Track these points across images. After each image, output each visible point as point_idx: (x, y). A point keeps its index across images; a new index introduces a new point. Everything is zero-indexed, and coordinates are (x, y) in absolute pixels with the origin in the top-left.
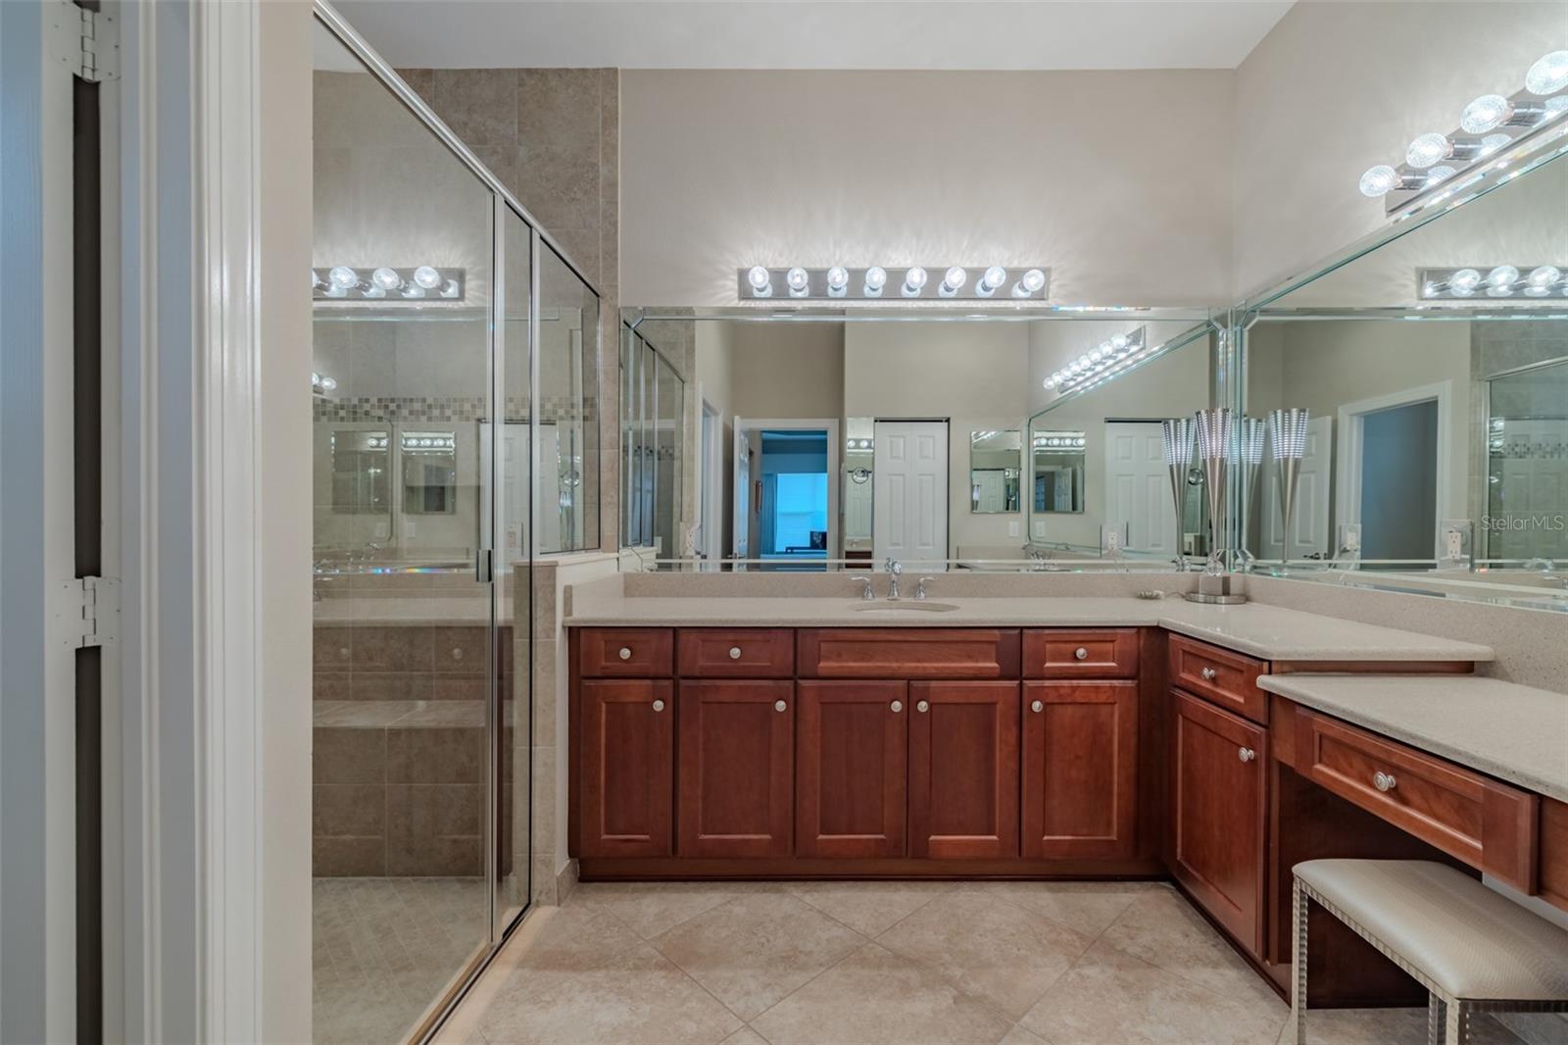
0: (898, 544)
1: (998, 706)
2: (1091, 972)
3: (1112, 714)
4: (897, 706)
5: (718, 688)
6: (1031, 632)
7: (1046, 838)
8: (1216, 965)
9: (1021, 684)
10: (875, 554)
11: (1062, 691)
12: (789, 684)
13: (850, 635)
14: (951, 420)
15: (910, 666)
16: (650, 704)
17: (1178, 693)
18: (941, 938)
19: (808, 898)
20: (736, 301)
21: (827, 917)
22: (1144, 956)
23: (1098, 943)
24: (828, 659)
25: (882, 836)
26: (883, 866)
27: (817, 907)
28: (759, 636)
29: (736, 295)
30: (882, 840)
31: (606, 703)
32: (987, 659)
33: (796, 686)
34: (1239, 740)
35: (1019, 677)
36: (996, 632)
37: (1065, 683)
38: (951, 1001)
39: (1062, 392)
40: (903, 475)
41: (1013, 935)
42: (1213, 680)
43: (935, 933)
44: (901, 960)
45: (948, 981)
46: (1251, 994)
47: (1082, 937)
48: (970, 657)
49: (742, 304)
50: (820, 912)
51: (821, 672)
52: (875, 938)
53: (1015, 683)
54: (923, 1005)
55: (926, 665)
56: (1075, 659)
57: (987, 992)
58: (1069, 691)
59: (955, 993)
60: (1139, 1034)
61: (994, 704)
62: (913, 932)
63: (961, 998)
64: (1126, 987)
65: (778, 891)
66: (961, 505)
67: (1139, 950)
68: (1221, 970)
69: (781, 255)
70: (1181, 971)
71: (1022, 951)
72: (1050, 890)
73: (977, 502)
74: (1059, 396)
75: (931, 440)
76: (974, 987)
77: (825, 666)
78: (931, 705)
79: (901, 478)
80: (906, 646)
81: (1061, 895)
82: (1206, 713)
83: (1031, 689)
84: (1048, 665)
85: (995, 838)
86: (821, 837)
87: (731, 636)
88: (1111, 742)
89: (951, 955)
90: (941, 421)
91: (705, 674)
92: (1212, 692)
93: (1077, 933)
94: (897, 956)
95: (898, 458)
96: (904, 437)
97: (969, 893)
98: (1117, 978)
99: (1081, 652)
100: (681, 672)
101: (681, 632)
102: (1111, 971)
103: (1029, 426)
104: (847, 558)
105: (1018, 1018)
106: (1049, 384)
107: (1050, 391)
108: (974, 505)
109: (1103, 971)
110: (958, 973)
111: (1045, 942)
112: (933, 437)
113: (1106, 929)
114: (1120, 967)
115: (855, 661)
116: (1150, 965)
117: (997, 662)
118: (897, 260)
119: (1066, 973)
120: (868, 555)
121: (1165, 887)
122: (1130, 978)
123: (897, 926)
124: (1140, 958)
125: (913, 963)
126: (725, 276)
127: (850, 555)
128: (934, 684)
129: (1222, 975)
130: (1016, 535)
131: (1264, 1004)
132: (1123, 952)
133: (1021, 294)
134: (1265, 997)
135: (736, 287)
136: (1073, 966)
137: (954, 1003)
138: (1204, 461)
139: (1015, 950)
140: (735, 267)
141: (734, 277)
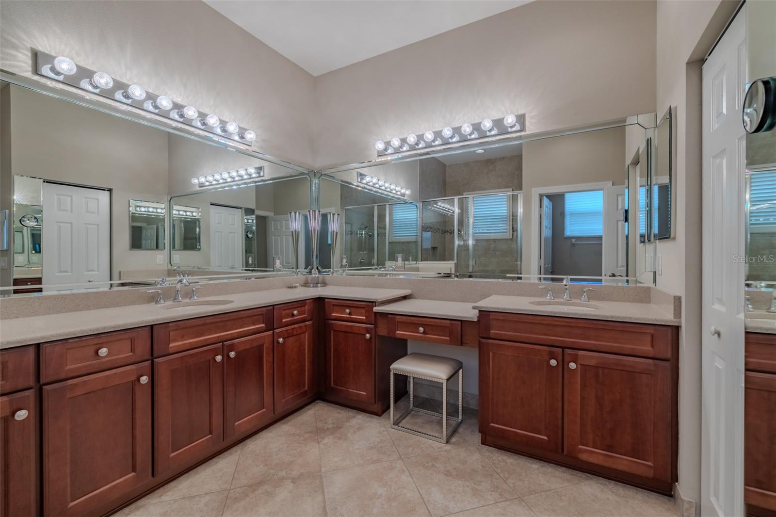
0: (67, 272)
1: (265, 345)
2: (326, 441)
3: (305, 337)
4: (218, 358)
6: (277, 306)
7: (284, 400)
8: (354, 417)
9: (274, 332)
10: (43, 281)
11: (289, 331)
12: (148, 363)
13: (189, 324)
14: (114, 192)
15: (223, 335)
17: (333, 322)
18: (261, 466)
19: (165, 498)
20: (30, 73)
21: (191, 498)
22: (335, 426)
23: (318, 431)
24: (176, 341)
27: (178, 498)
29: (30, 69)
30: (210, 438)
32: (260, 323)
33: (153, 364)
34: (363, 332)
35: (273, 329)
36: (264, 309)
37: (290, 327)
38: (292, 484)
39: (200, 187)
40: (71, 223)
41: (288, 447)
42: (350, 314)
43: (257, 466)
44: (254, 486)
45: (283, 479)
46: (369, 419)
47: (311, 432)
48: (252, 323)
50: (183, 498)
51: (171, 351)
52: (230, 487)
53: (271, 332)
54: (284, 493)
55: (232, 332)
56: (293, 315)
57: (301, 471)
58: (291, 331)
59: (290, 480)
60: (357, 448)
61: (263, 344)
62: (246, 473)
63: (294, 480)
64: (340, 438)
65: (138, 509)
67: (332, 425)
68: (357, 417)
70: (348, 424)
71: (298, 450)
72: (284, 424)
74: (198, 188)
76: (295, 473)
77: (171, 346)
78: (236, 353)
79: (69, 225)
80: (221, 324)
81: (289, 423)
82: (347, 326)
83: (278, 333)
84: (284, 321)
85: (264, 409)
88: (305, 349)
89: (273, 469)
90: (105, 190)
91: (72, 374)
92: (349, 317)
93: (309, 432)
94: (250, 486)
95: (66, 210)
97: (253, 443)
98: (335, 437)
99: (295, 312)
102: (331, 437)
103: (170, 201)
104: (14, 284)
105: (320, 471)
106: (195, 181)
107: (193, 185)
109: (329, 438)
110: (283, 473)
111: (301, 442)
112: (98, 200)
113: (316, 425)
114: (332, 434)
115: (192, 338)
116: (340, 428)
117: (264, 324)
119: (319, 447)
120: (39, 281)
121: (318, 403)
122: (338, 435)
123: (235, 475)
124: (334, 428)
125: (260, 483)
127: (16, 282)
128: (236, 341)
129: (358, 418)
130: (161, 263)
131: (373, 420)
132: (328, 429)
134: (372, 418)
136: (319, 443)
137: (294, 483)
138: (311, 231)
139: (295, 451)
140: (29, 46)
141: (29, 54)
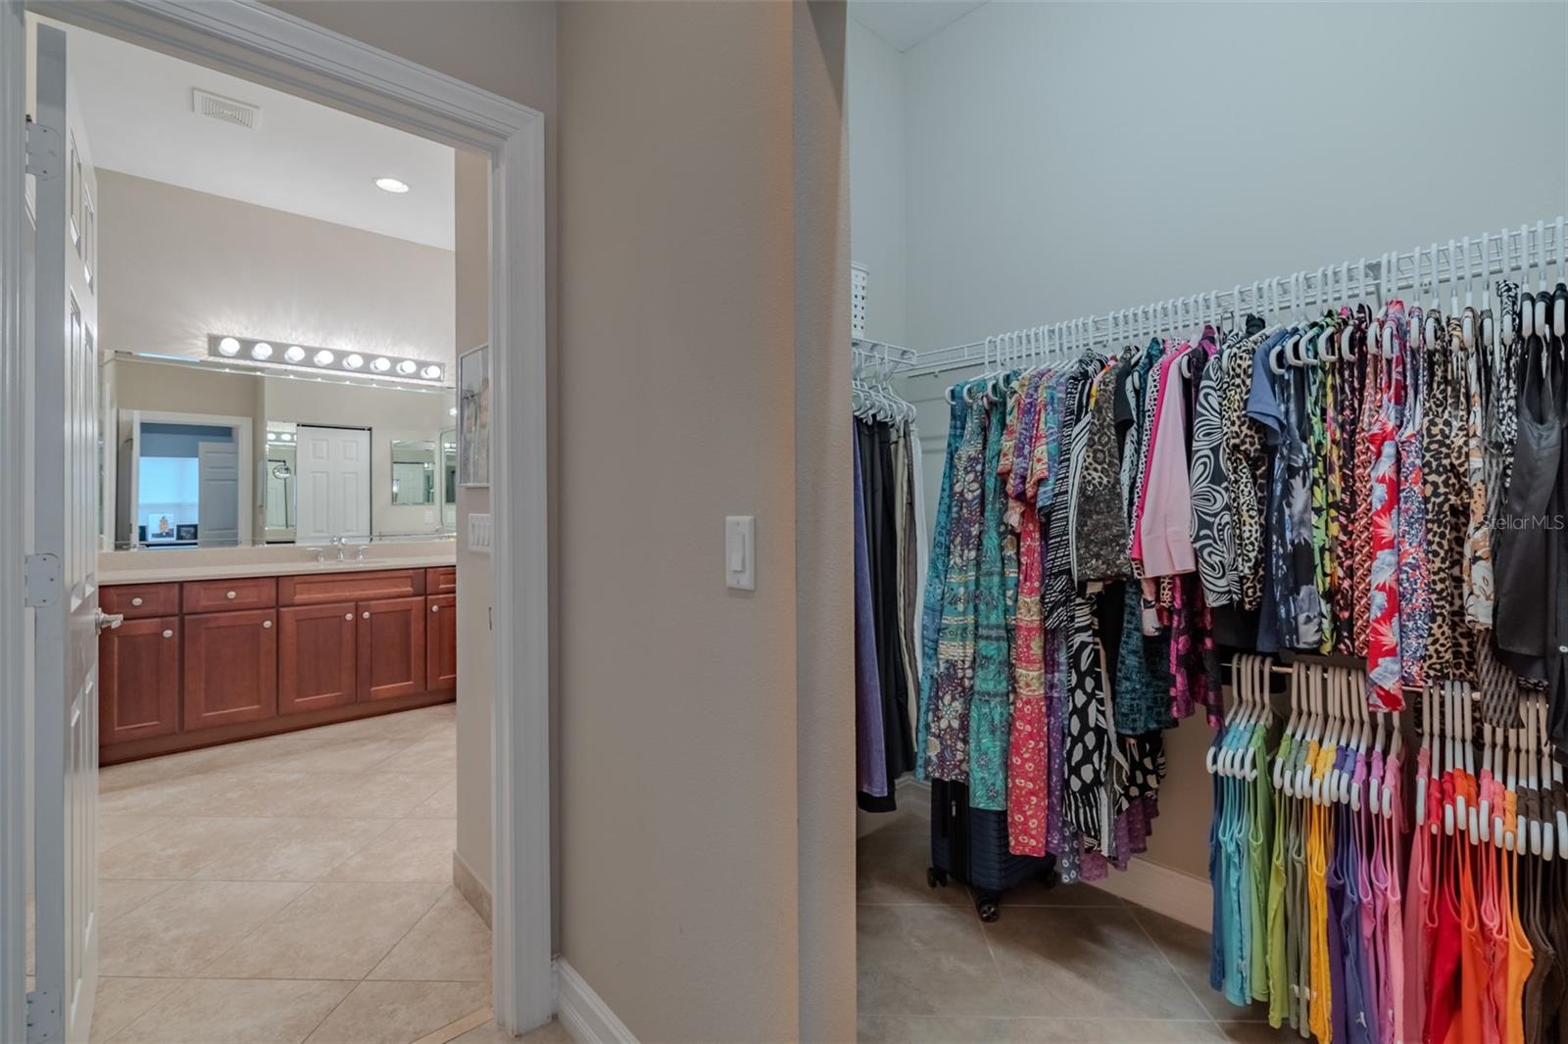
1: (413, 611)
4: (349, 617)
5: (216, 618)
6: (431, 570)
7: (441, 678)
9: (426, 599)
11: (450, 600)
12: (274, 611)
13: (316, 578)
14: (373, 430)
15: (358, 594)
16: (160, 635)
20: (206, 356)
24: (301, 593)
25: (339, 693)
26: (339, 714)
28: (249, 583)
29: (206, 352)
30: (340, 696)
31: (119, 637)
32: (407, 586)
33: (278, 612)
35: (425, 594)
36: (411, 571)
40: (327, 473)
48: (396, 586)
49: (211, 359)
51: (296, 602)
53: (422, 598)
55: (367, 592)
61: (410, 610)
66: (382, 499)
69: (246, 329)
73: (396, 494)
75: (354, 445)
77: (299, 598)
78: (371, 614)
79: (325, 474)
80: (354, 583)
83: (431, 600)
84: (441, 586)
85: (410, 683)
86: (297, 700)
87: (227, 584)
90: (364, 430)
91: (205, 610)
95: (321, 458)
96: (327, 440)
100: (185, 611)
101: (185, 584)
108: (394, 497)
112: (357, 442)
115: (320, 593)
117: (412, 587)
118: (342, 345)
126: (196, 337)
128: (373, 602)
133: (425, 376)
135: (206, 346)
140: (205, 332)
141: (206, 339)
